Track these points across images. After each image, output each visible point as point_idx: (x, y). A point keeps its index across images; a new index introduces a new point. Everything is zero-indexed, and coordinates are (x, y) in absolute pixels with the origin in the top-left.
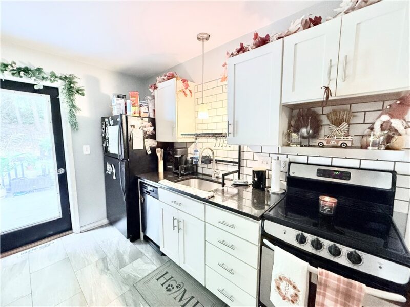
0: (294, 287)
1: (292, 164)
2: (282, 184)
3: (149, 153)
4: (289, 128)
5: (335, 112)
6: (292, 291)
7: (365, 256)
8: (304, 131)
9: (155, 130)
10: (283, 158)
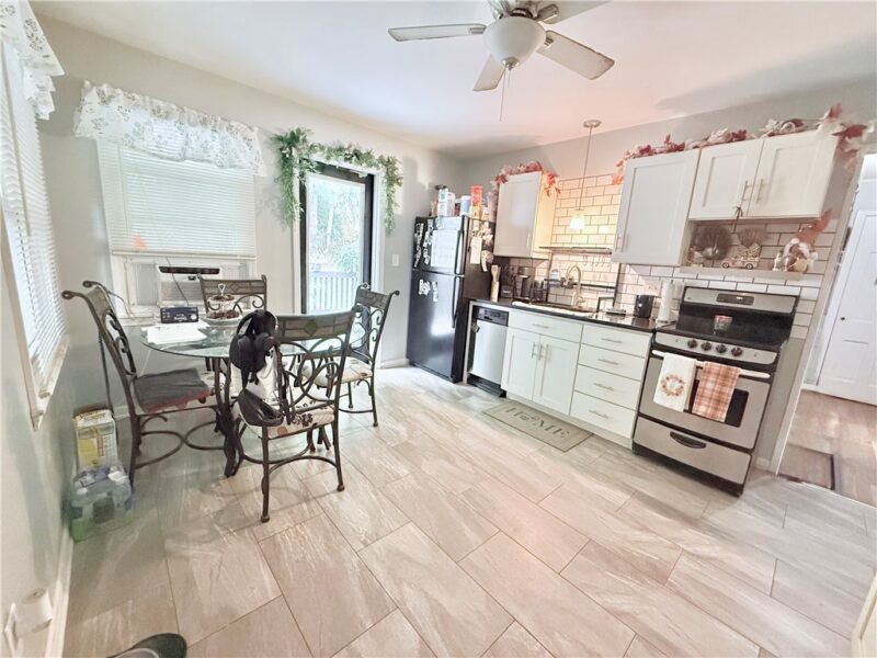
0: (681, 381)
1: (688, 290)
2: (671, 313)
3: (485, 270)
4: (691, 246)
5: (747, 231)
6: (678, 385)
7: (745, 350)
8: (709, 251)
9: (494, 239)
10: (679, 283)
